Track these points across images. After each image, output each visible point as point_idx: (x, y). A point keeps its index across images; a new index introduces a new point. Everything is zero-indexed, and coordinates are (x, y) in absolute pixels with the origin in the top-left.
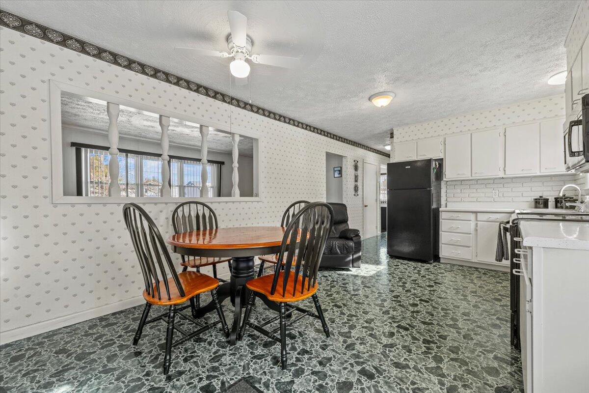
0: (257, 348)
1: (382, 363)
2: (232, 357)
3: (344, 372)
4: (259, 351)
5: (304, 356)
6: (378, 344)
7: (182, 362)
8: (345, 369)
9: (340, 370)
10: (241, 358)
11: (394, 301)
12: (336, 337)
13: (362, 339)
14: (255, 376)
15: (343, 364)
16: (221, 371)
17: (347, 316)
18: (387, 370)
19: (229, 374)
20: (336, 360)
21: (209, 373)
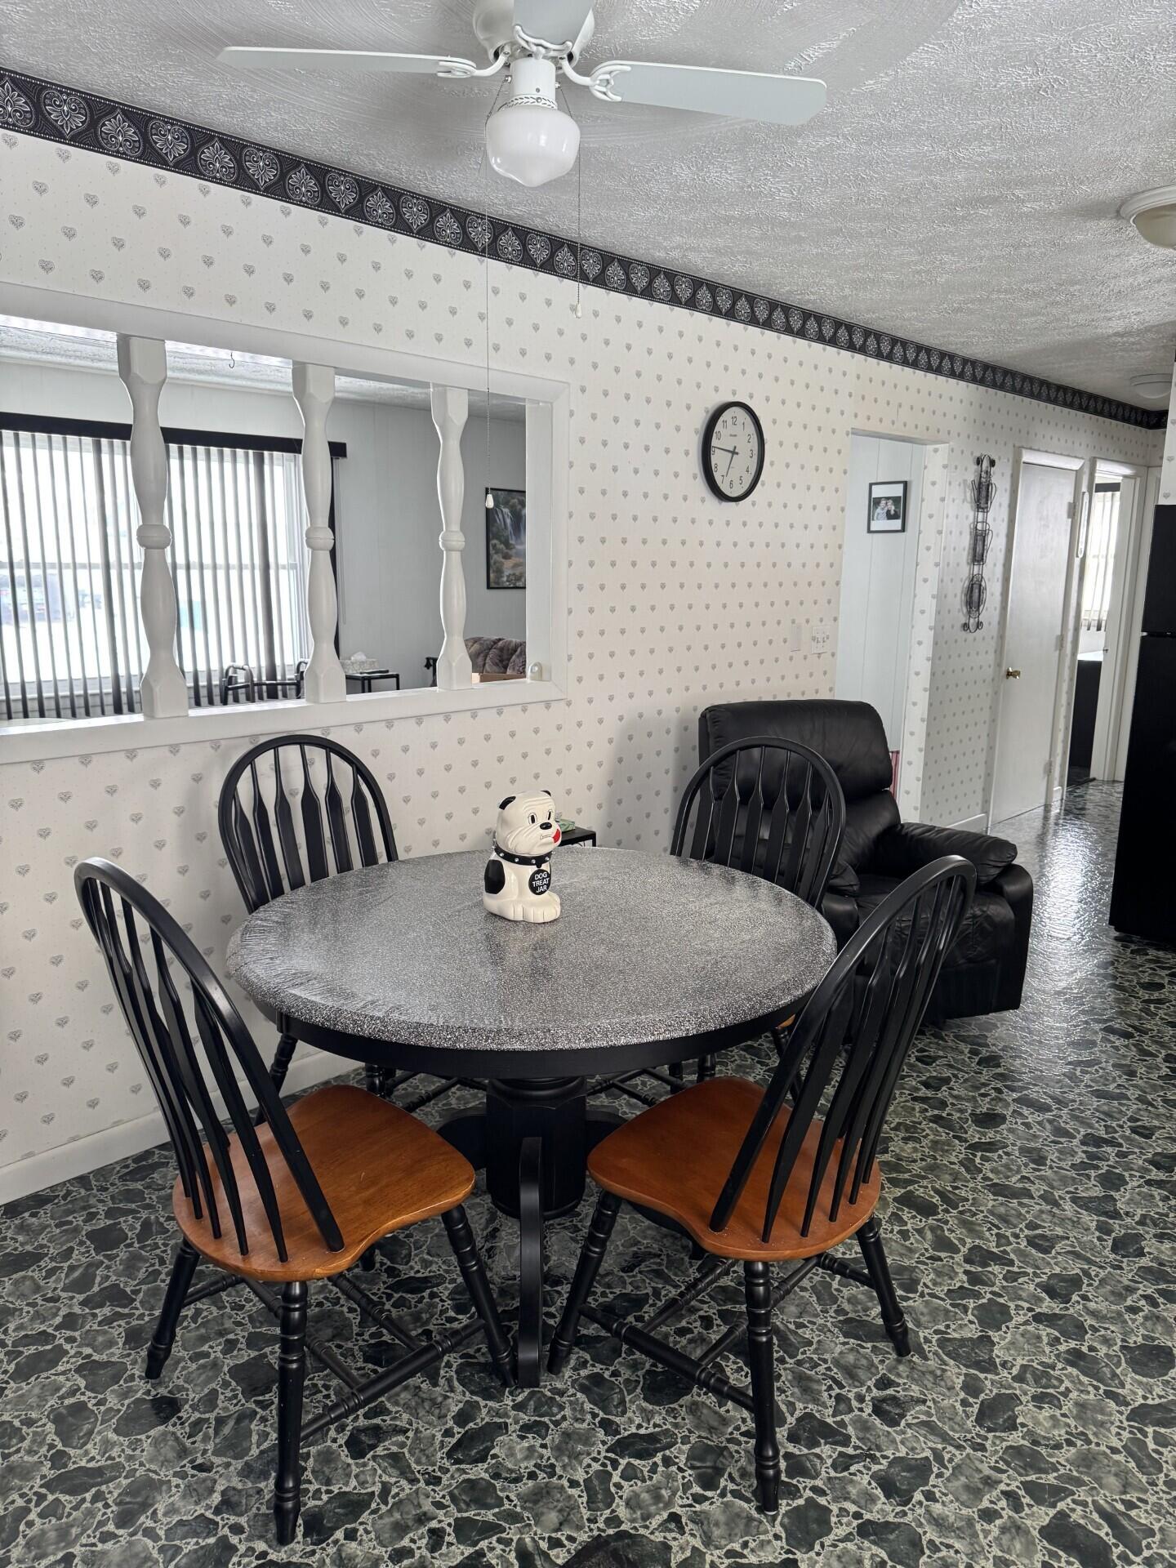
0: (622, 1402)
1: (1132, 1496)
2: (532, 1440)
3: (986, 1533)
4: (635, 1420)
5: (817, 1450)
6: (1112, 1404)
7: (344, 1455)
8: (989, 1515)
9: (970, 1522)
10: (569, 1448)
11: (1160, 1184)
12: (932, 1363)
13: (1042, 1376)
14: (642, 1531)
15: (976, 1493)
16: (507, 1506)
17: (968, 1260)
18: (1156, 1527)
19: (538, 1518)
20: (947, 1473)
21: (459, 1511)
